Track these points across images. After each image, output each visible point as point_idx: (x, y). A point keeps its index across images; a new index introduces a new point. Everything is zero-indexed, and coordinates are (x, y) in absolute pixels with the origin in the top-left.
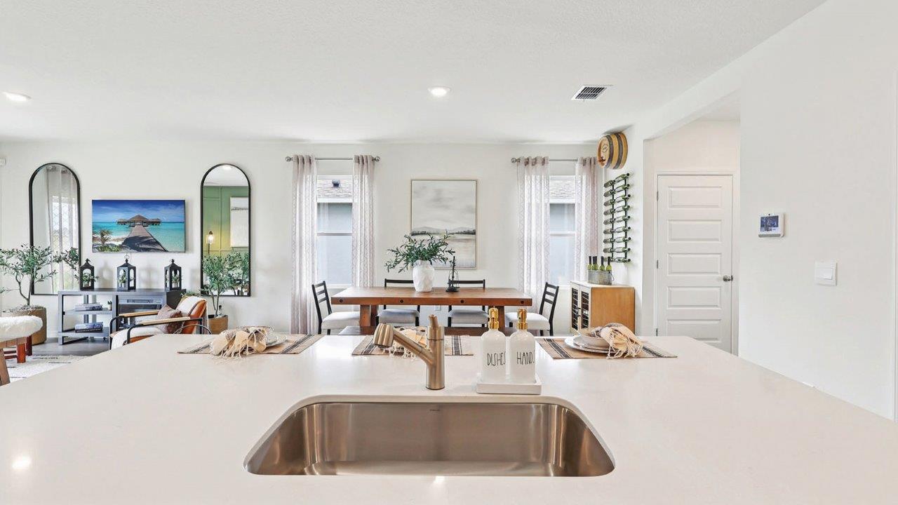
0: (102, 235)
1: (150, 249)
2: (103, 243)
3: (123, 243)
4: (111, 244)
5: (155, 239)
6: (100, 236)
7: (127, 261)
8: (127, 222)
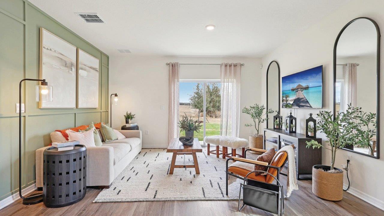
0: (286, 98)
1: (304, 106)
2: (286, 102)
3: (294, 103)
4: (289, 103)
5: (306, 99)
6: (285, 99)
7: (291, 114)
8: (294, 89)
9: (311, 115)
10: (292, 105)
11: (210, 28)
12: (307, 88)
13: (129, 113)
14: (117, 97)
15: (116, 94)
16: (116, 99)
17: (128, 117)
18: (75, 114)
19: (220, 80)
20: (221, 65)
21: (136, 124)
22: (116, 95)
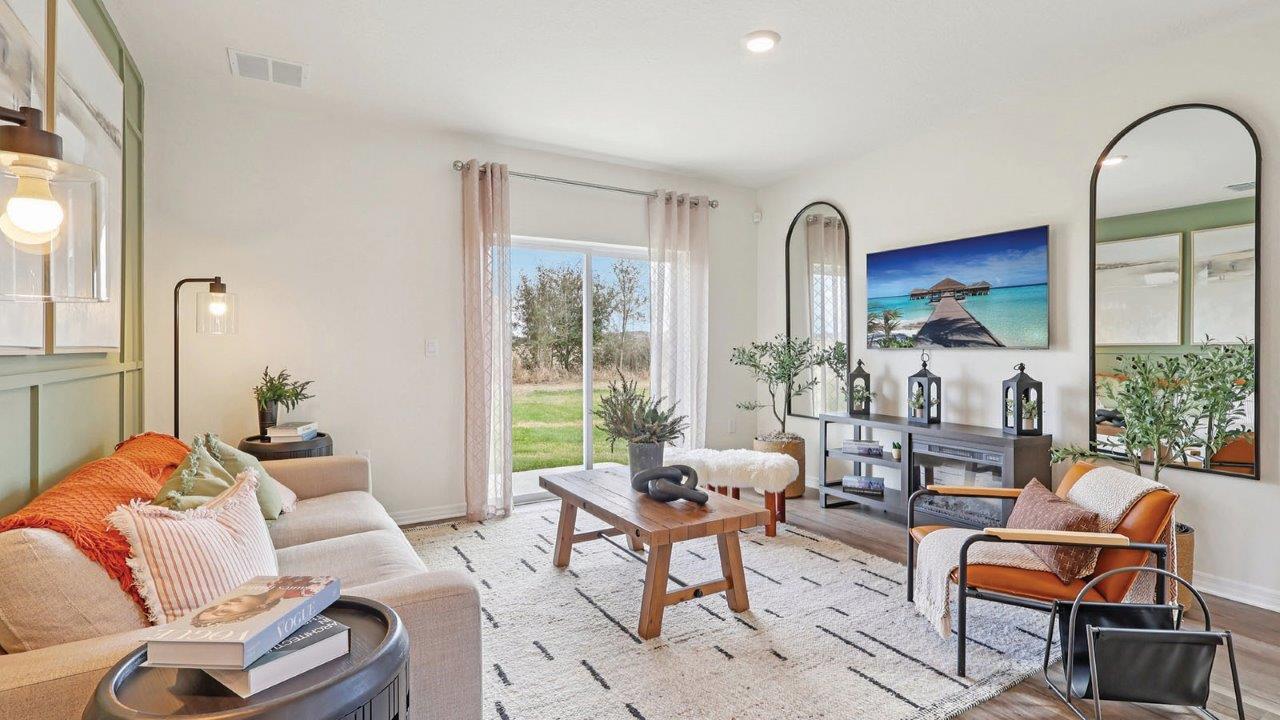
0: (888, 320)
1: (969, 342)
2: (888, 332)
3: (920, 333)
4: (900, 335)
5: (978, 323)
6: (882, 322)
7: (925, 365)
8: (926, 294)
9: (1022, 367)
10: (916, 339)
11: (761, 45)
12: (981, 290)
13: (274, 374)
14: (221, 295)
15: (217, 279)
16: (218, 306)
17: (274, 395)
18: (34, 389)
19: (646, 249)
20: (651, 197)
21: (315, 427)
22: (217, 285)
